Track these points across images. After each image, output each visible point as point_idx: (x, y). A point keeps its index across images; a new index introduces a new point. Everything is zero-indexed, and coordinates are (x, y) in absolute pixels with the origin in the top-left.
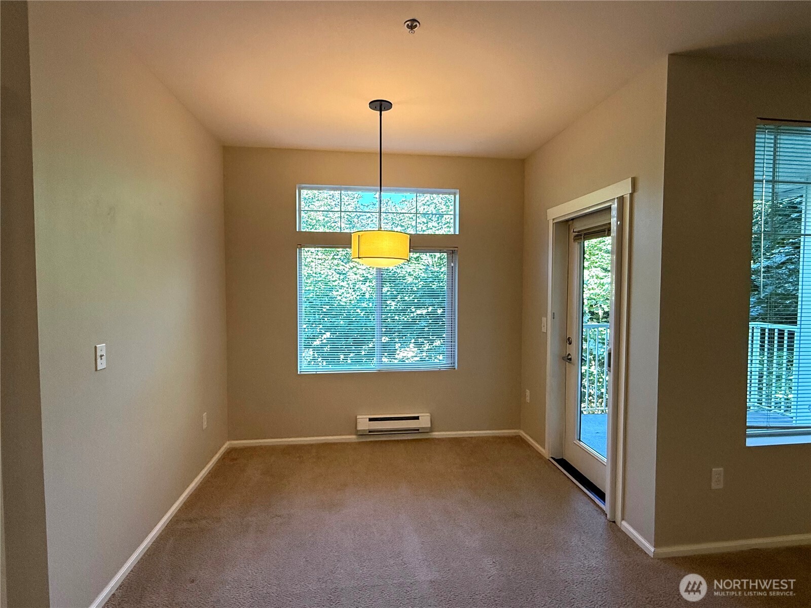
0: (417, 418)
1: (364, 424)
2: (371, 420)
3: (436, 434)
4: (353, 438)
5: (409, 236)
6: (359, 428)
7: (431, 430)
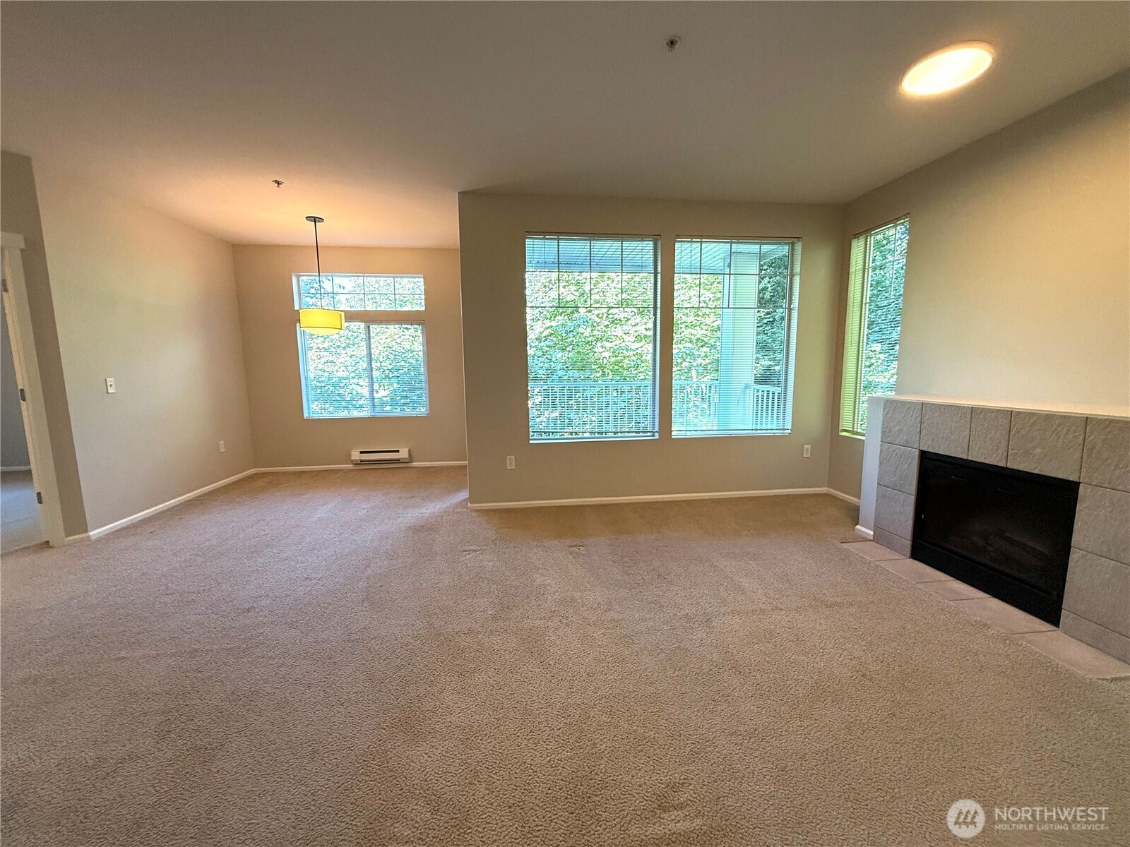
0: (398, 451)
1: (356, 455)
2: (361, 452)
3: (415, 464)
4: (350, 466)
5: (343, 314)
6: (353, 458)
7: (411, 459)
